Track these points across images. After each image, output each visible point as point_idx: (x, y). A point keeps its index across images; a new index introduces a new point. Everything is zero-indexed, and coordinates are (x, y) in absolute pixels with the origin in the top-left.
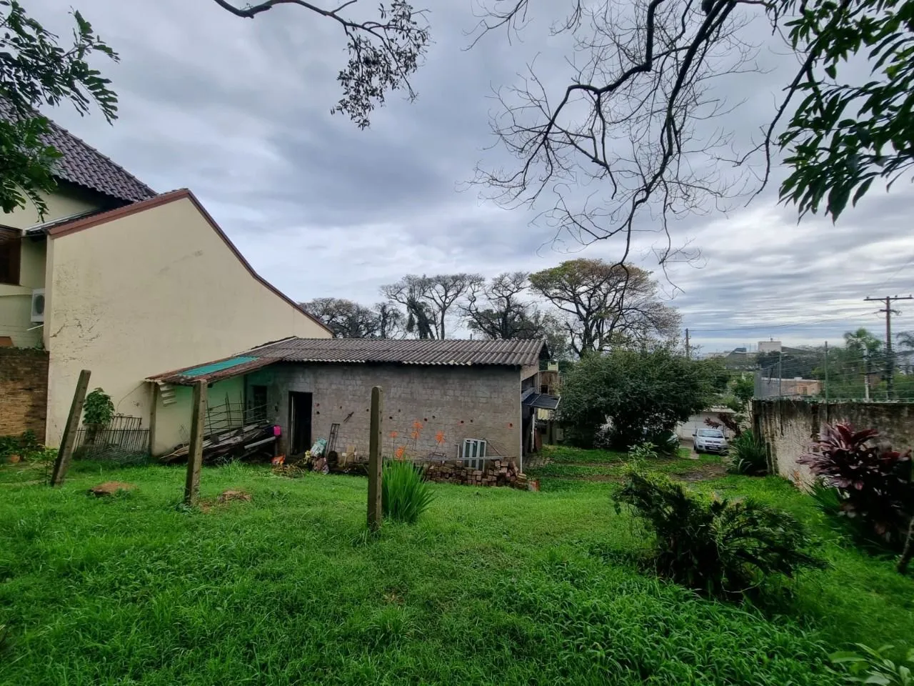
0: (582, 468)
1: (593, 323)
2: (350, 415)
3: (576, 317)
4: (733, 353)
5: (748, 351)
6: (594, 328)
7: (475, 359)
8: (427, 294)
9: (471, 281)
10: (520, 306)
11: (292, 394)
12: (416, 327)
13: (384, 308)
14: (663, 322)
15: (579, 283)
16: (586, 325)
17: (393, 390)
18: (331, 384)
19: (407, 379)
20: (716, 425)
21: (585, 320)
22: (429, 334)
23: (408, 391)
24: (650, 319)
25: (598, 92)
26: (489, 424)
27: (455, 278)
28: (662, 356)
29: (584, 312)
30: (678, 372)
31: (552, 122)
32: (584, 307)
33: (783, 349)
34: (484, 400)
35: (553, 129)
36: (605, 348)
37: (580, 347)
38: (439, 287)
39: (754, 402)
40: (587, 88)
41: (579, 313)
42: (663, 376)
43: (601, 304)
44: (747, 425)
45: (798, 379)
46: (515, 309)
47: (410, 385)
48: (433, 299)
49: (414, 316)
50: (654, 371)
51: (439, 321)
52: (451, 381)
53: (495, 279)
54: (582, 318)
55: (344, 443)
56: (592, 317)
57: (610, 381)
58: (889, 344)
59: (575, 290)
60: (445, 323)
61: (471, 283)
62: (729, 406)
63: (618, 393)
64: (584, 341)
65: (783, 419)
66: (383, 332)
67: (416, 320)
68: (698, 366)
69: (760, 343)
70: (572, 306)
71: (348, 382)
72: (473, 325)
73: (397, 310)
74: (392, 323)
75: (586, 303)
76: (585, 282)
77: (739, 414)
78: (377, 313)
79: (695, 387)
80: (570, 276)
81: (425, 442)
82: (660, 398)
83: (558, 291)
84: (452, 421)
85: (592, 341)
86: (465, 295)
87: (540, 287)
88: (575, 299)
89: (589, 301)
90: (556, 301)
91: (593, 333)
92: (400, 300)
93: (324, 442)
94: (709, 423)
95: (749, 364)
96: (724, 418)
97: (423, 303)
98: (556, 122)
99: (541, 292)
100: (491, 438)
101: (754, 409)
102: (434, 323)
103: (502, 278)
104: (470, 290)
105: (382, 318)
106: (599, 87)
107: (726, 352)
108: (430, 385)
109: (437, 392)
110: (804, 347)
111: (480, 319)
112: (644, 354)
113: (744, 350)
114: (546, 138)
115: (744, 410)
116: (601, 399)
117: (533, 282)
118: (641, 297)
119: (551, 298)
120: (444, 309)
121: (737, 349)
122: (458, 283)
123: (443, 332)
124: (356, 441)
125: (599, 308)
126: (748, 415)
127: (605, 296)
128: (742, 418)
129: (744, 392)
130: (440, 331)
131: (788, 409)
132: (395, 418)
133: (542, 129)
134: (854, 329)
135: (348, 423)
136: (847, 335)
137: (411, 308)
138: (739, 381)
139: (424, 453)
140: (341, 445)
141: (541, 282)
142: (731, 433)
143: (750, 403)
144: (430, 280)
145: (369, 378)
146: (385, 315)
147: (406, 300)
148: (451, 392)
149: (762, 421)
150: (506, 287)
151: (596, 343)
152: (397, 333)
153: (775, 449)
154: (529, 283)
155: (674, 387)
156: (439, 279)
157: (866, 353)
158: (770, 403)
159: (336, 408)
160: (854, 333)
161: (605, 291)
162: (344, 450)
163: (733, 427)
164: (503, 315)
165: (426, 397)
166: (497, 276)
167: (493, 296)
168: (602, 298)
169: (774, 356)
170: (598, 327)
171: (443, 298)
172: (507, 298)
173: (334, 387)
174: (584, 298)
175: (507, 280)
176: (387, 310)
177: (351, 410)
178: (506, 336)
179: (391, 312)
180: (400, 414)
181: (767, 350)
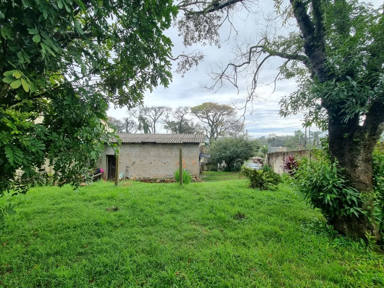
0: (217, 177)
1: (214, 127)
2: (134, 163)
3: (208, 124)
4: (261, 138)
5: (265, 138)
6: (215, 129)
7: (183, 141)
8: (148, 114)
9: (166, 109)
10: (187, 120)
11: (107, 156)
12: (142, 128)
13: (127, 120)
14: (239, 127)
15: (209, 111)
16: (212, 128)
17: (152, 153)
18: (125, 151)
19: (157, 148)
20: (256, 163)
21: (211, 126)
22: (148, 131)
23: (158, 153)
24: (234, 126)
25: (236, 66)
26: (188, 164)
27: (160, 108)
28: (241, 140)
29: (211, 123)
30: (247, 145)
31: (223, 73)
32: (211, 120)
33: (276, 136)
34: (186, 155)
35: (224, 75)
36: (218, 137)
37: (209, 137)
38: (153, 112)
39: (268, 154)
40: (233, 65)
41: (209, 123)
42: (242, 146)
43: (217, 120)
44: (265, 162)
45: (281, 147)
46: (185, 121)
47: (158, 151)
48: (150, 116)
49: (141, 123)
50: (239, 144)
51: (153, 126)
52: (174, 149)
53: (177, 109)
54: (210, 125)
55: (131, 174)
56: (214, 125)
57: (225, 148)
58: (306, 135)
59: (207, 114)
60: (155, 126)
61: (166, 110)
62: (260, 156)
63: (228, 152)
64: (211, 134)
65: (276, 157)
66: (127, 130)
67: (142, 125)
68: (252, 143)
69: (269, 135)
70: (206, 120)
71: (132, 150)
72: (166, 127)
73: (133, 121)
74: (131, 126)
75: (212, 119)
76: (212, 111)
77: (263, 159)
78: (124, 122)
79: (251, 150)
80: (206, 109)
81: (164, 171)
82: (241, 153)
83: (202, 114)
84: (174, 163)
85: (214, 134)
86: (164, 115)
87: (195, 113)
88: (208, 117)
89: (213, 118)
90: (200, 118)
91: (214, 131)
92: (136, 116)
93: (123, 174)
94: (254, 162)
95: (265, 142)
96: (259, 160)
97: (145, 118)
98: (225, 73)
99: (195, 114)
100: (189, 168)
101: (268, 156)
102: (151, 127)
103: (180, 108)
104: (166, 113)
105: (126, 124)
106: (237, 65)
107: (258, 138)
108: (166, 150)
109: (169, 153)
110: (283, 136)
111: (170, 125)
112: (236, 139)
113: (264, 137)
114: (221, 77)
115: (264, 158)
116: (223, 154)
117: (192, 110)
118: (232, 117)
119: (199, 117)
120: (155, 121)
121: (262, 137)
122: (161, 110)
123: (155, 130)
124: (137, 173)
125: (217, 121)
126: (266, 159)
127: (219, 117)
128: (264, 160)
129: (265, 151)
130: (153, 130)
131: (277, 154)
132: (152, 163)
133: (220, 74)
134: (297, 130)
135: (133, 166)
136: (295, 132)
137: (140, 120)
138: (263, 148)
139: (164, 175)
140: (130, 175)
141: (195, 111)
142: (261, 165)
143: (267, 155)
144: (149, 108)
145: (141, 149)
146: (128, 123)
147: (138, 117)
148: (174, 153)
149: (270, 160)
150: (181, 112)
151: (215, 135)
152: (133, 131)
153: (274, 167)
154: (190, 111)
155: (246, 149)
156: (152, 108)
157: (300, 138)
158: (273, 153)
159: (128, 160)
160: (297, 131)
161: (219, 115)
162: (132, 176)
163: (262, 163)
164: (180, 123)
165: (164, 155)
166: (177, 107)
167: (176, 116)
168: (218, 118)
169: (274, 139)
170: (216, 129)
171: (155, 116)
172: (182, 117)
173: (126, 152)
174: (211, 118)
175: (181, 109)
176: (129, 121)
177: (134, 161)
178: (181, 132)
179: (130, 122)
180: (155, 161)
181: (271, 137)
